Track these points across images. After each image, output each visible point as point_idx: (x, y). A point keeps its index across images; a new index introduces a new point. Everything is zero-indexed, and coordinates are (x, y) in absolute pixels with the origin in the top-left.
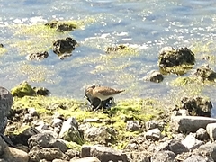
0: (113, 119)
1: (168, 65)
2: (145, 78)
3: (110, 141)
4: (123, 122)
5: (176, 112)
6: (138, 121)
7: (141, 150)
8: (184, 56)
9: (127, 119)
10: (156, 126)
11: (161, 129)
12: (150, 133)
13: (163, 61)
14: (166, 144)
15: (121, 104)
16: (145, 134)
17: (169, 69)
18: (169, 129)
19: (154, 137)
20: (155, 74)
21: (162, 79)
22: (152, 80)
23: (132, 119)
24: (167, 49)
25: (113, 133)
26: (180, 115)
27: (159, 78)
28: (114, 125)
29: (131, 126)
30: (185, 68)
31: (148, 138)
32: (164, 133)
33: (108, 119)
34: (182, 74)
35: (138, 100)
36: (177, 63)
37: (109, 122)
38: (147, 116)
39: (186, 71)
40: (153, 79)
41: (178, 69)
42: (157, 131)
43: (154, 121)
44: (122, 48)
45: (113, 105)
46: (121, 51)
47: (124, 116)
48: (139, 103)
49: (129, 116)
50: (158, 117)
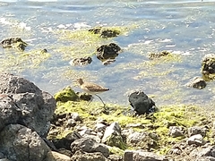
0: (156, 124)
1: (211, 72)
2: (188, 84)
3: (152, 146)
4: (165, 128)
6: (180, 127)
7: (184, 156)
9: (170, 125)
10: (199, 132)
11: (204, 135)
12: (192, 139)
13: (206, 68)
14: (208, 150)
15: (164, 109)
16: (188, 140)
17: (211, 76)
18: (211, 134)
19: (196, 143)
20: (198, 80)
21: (205, 85)
22: (194, 86)
23: (174, 124)
24: (210, 56)
25: (156, 138)
27: (202, 84)
28: (157, 130)
29: (173, 131)
31: (190, 143)
32: (206, 139)
33: (151, 124)
35: (181, 105)
37: (152, 128)
38: (189, 122)
40: (196, 85)
42: (199, 136)
43: (197, 127)
44: (165, 54)
45: (156, 110)
46: (165, 57)
47: (167, 121)
48: (182, 109)
49: (172, 122)
50: (201, 122)
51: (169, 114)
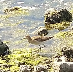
1: (52, 23)
2: (34, 32)
4: (17, 67)
5: (57, 58)
6: (28, 66)
8: (64, 16)
9: (20, 64)
10: (43, 69)
13: (48, 19)
15: (15, 52)
17: (52, 25)
18: (52, 71)
20: (42, 29)
21: (47, 33)
22: (39, 34)
23: (24, 64)
24: (51, 10)
26: (61, 60)
27: (45, 32)
29: (23, 69)
30: (64, 25)
33: (5, 64)
34: (62, 29)
35: (29, 49)
36: (58, 21)
37: (6, 66)
38: (35, 62)
39: (65, 27)
41: (59, 25)
43: (41, 66)
44: (16, 9)
45: (9, 53)
46: (16, 12)
47: (18, 62)
48: (29, 51)
49: (22, 62)
50: (44, 62)
51: (19, 56)
